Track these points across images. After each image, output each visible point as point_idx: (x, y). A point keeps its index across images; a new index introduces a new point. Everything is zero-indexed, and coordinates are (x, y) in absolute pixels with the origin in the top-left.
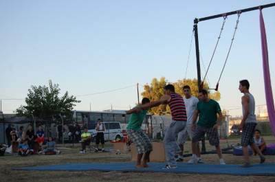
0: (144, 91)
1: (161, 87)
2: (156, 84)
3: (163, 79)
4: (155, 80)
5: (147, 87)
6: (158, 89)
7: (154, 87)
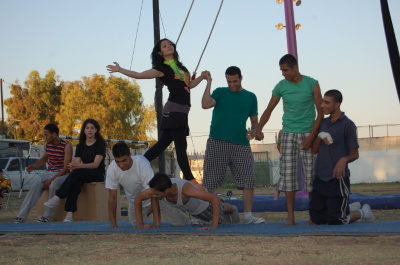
0: (12, 96)
1: (45, 91)
2: (37, 83)
3: (52, 73)
4: (36, 74)
5: (16, 88)
6: (39, 94)
7: (30, 88)
